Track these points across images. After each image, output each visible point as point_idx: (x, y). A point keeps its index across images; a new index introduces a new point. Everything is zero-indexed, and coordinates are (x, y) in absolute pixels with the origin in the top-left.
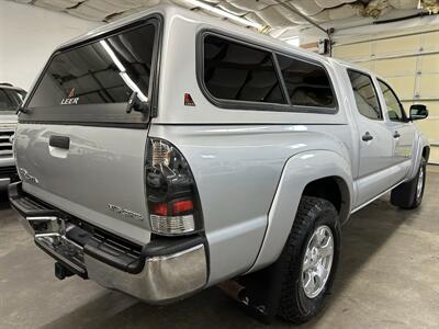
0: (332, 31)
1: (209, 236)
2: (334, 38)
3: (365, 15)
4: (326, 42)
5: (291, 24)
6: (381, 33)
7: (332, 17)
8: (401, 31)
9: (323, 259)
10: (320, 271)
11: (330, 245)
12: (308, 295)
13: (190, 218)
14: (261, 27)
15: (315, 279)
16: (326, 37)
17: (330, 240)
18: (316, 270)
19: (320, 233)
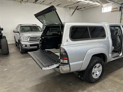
0: (122, 4)
1: (70, 64)
4: (120, 7)
5: (109, 3)
9: (99, 71)
10: (98, 73)
11: (101, 68)
12: (94, 77)
13: (67, 60)
14: (99, 4)
15: (96, 75)
16: (120, 6)
17: (101, 67)
18: (97, 73)
19: (98, 65)
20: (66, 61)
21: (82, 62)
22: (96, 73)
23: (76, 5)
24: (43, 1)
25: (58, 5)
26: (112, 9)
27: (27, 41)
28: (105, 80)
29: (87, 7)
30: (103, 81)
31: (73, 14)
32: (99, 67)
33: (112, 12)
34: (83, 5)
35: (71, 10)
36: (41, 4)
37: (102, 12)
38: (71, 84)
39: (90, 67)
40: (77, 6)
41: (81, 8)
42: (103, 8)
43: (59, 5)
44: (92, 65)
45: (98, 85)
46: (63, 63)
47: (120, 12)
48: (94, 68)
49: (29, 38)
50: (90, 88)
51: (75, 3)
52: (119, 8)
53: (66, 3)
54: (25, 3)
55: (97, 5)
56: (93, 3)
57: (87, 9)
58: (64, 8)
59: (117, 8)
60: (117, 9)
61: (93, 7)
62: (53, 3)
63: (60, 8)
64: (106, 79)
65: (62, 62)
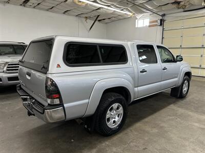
0: (163, 15)
2: (165, 18)
3: (179, 8)
4: (161, 20)
5: (144, 12)
6: (187, 16)
7: (163, 9)
8: (196, 15)
9: (119, 115)
10: (117, 119)
11: (121, 110)
12: (110, 127)
13: (58, 99)
14: (131, 14)
15: (114, 122)
16: (161, 18)
17: (121, 108)
18: (115, 118)
19: (115, 105)
20: (57, 101)
21: (86, 101)
22: (114, 120)
23: (96, 13)
24: (39, 4)
25: (65, 12)
26: (150, 22)
27: (2, 70)
28: (128, 130)
29: (113, 18)
30: (125, 132)
31: (91, 27)
32: (118, 108)
33: (150, 26)
34: (107, 14)
35: (88, 20)
36: (34, 7)
37: (136, 27)
38: (72, 141)
39: (102, 109)
40: (98, 16)
41: (104, 19)
42: (136, 20)
43: (68, 12)
44: (105, 105)
45: (115, 138)
46: (52, 104)
47: (161, 28)
48: (108, 112)
49: (7, 66)
50: (103, 145)
51: (94, 10)
52: (159, 21)
53: (78, 9)
54: (4, 5)
55: (128, 15)
56: (122, 12)
57: (113, 21)
58: (77, 17)
59: (157, 21)
60: (157, 23)
61: (122, 18)
62: (57, 7)
63: (69, 16)
64: (131, 128)
65: (50, 103)
